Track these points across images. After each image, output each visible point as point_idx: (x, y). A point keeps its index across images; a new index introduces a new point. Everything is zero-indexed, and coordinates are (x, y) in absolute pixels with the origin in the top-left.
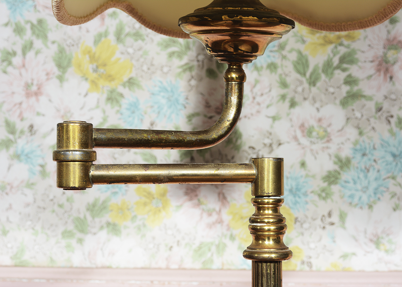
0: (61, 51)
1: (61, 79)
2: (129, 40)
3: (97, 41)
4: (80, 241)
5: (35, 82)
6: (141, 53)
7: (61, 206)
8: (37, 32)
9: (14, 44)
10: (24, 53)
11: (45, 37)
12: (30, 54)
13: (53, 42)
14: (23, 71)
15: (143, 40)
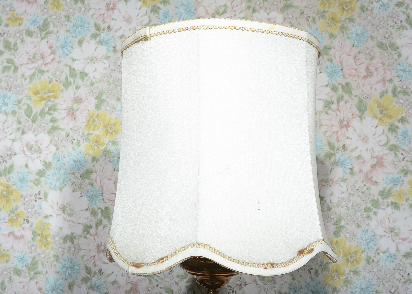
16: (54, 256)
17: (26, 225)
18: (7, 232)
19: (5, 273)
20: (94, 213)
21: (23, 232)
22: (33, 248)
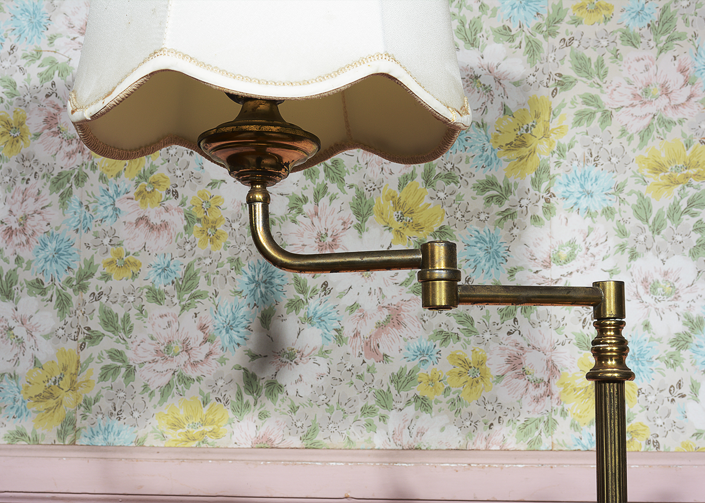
0: (360, 196)
1: (360, 228)
2: (440, 183)
3: (401, 186)
4: (383, 418)
5: (329, 233)
6: (453, 197)
7: (360, 377)
8: (332, 174)
9: (305, 188)
10: (317, 200)
11: (342, 180)
12: (324, 201)
13: (351, 186)
14: (315, 220)
15: (456, 183)
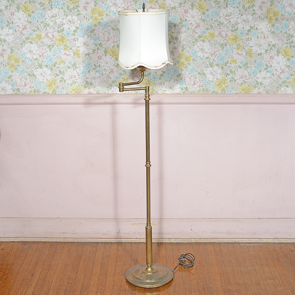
16: (82, 61)
17: (71, 50)
18: (64, 53)
19: (64, 68)
20: (96, 45)
21: (70, 53)
22: (74, 59)
